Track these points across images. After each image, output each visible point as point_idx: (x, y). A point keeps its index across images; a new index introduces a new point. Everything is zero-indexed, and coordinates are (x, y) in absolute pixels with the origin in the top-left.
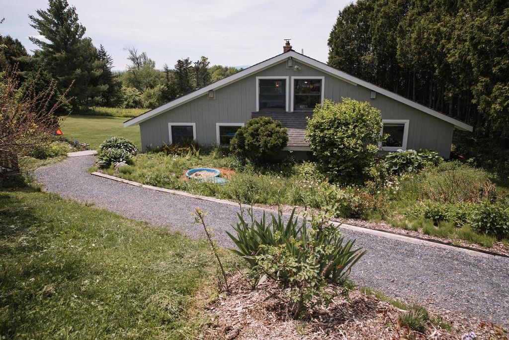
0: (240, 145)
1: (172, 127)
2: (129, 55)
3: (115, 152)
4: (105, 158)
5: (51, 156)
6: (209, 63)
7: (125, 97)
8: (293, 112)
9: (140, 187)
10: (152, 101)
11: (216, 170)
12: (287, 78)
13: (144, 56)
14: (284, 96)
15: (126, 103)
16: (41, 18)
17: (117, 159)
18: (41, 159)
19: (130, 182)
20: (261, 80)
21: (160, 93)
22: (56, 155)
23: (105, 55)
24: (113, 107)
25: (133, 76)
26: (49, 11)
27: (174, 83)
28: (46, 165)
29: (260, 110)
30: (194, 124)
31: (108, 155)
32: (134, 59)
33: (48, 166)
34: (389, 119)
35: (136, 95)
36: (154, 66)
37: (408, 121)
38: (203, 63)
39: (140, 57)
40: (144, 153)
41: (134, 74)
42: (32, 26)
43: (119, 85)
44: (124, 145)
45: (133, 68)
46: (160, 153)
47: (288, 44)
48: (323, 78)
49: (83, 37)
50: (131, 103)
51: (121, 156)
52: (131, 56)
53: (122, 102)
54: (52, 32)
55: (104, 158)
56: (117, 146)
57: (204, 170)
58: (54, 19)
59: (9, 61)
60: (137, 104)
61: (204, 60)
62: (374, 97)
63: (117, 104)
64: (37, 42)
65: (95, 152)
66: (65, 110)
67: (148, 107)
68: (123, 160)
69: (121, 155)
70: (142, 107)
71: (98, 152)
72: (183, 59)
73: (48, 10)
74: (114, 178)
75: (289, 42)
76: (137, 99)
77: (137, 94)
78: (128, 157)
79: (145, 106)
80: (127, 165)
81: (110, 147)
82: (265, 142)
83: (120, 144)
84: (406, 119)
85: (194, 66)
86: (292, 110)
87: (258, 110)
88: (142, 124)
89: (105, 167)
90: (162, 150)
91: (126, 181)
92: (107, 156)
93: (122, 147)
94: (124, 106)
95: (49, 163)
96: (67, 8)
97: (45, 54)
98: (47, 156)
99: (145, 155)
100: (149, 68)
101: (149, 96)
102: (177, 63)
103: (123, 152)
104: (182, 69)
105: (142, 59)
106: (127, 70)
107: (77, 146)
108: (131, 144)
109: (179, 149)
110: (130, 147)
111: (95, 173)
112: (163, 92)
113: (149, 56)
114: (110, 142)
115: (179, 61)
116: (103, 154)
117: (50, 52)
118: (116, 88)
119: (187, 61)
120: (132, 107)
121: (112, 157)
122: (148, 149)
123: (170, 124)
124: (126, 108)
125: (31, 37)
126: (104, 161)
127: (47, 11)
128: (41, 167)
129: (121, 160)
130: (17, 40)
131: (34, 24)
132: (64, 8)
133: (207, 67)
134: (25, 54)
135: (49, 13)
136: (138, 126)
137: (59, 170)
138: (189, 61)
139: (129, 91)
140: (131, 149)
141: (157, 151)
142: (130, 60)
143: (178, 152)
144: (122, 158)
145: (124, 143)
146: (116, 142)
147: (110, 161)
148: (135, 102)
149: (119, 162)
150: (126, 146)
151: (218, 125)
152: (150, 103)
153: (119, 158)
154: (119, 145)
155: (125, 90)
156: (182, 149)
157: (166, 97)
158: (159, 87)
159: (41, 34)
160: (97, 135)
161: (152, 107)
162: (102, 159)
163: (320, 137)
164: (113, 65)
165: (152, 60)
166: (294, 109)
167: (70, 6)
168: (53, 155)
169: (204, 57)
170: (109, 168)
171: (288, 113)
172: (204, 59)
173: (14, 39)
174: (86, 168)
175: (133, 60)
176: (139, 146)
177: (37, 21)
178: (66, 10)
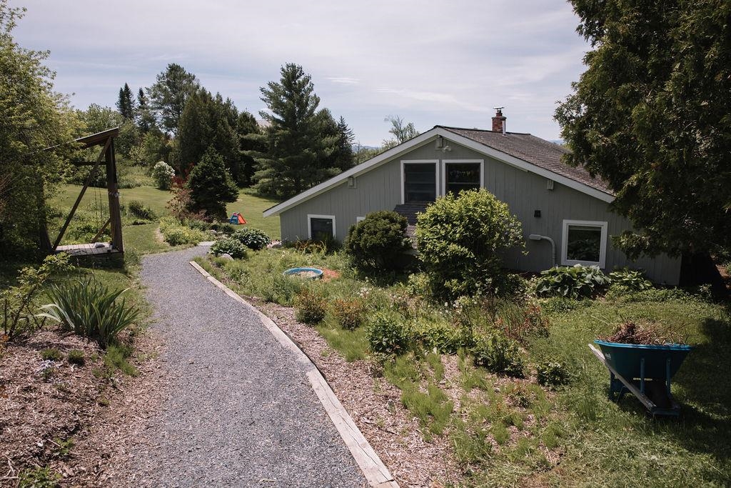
1: (312, 219)
5: (180, 243)
12: (437, 161)
13: (410, 127)
16: (271, 91)
18: (172, 245)
20: (406, 165)
23: (345, 129)
26: (282, 82)
29: (405, 201)
32: (398, 132)
33: (171, 252)
34: (577, 219)
37: (606, 224)
39: (406, 130)
42: (263, 100)
47: (500, 113)
48: (481, 161)
52: (394, 128)
58: (285, 90)
62: (552, 188)
64: (267, 116)
73: (280, 81)
80: (229, 257)
84: (604, 221)
87: (403, 203)
88: (283, 214)
90: (295, 245)
91: (203, 272)
96: (303, 77)
98: (177, 243)
105: (407, 133)
109: (311, 245)
123: (310, 216)
125: (262, 111)
127: (279, 83)
128: (162, 253)
130: (252, 116)
131: (265, 97)
132: (298, 77)
134: (257, 132)
135: (281, 85)
136: (279, 217)
143: (308, 249)
151: (359, 219)
167: (305, 75)
168: (183, 243)
173: (249, 114)
175: (396, 133)
177: (268, 93)
178: (301, 79)
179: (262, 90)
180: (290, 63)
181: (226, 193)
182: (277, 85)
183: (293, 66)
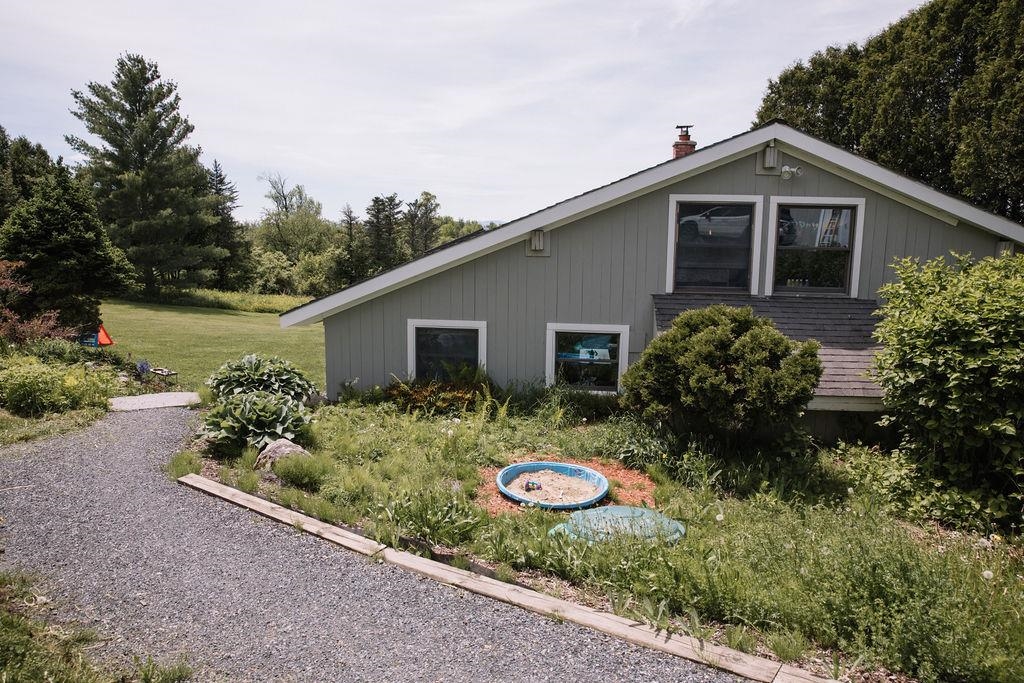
0: (658, 390)
1: (419, 330)
2: (268, 189)
3: (261, 403)
4: (227, 423)
5: (56, 408)
6: (437, 205)
7: (260, 269)
8: (772, 297)
9: (376, 559)
10: (314, 280)
11: (588, 470)
12: (758, 200)
13: (299, 191)
14: (749, 251)
15: (260, 282)
16: (95, 99)
17: (265, 425)
18: (27, 416)
19: (331, 532)
20: (681, 206)
21: (333, 265)
22: (75, 404)
23: (221, 182)
24: (233, 289)
25: (274, 230)
26: (115, 86)
27: (363, 246)
28: (34, 438)
30: (481, 326)
31: (237, 413)
32: (278, 198)
33: (40, 442)
35: (283, 268)
36: (318, 212)
38: (426, 206)
39: (292, 195)
40: (335, 403)
41: (278, 226)
42: (76, 114)
43: (248, 245)
44: (282, 381)
45: (275, 215)
46: (385, 405)
47: (686, 136)
48: (860, 202)
49: (184, 142)
50: (271, 284)
51: (278, 417)
52: (273, 191)
53: (253, 282)
54: (115, 126)
55: (224, 424)
56: (261, 382)
57: (544, 468)
58: (123, 102)
59: (20, 188)
60: (284, 286)
61: (428, 200)
63: (243, 283)
64: (83, 147)
65: (194, 398)
66: (118, 282)
67: (307, 293)
68: (285, 430)
69: (278, 413)
70: (294, 292)
71: (200, 396)
72: (384, 195)
73: (113, 83)
74: (264, 506)
75: (687, 132)
76: (284, 274)
77: (285, 265)
78: (300, 419)
79: (300, 290)
80: (300, 448)
81: (241, 385)
82: (767, 384)
83: (270, 376)
85: (406, 211)
86: (768, 291)
87: (669, 288)
88: (330, 321)
89: (225, 451)
90: (387, 396)
91: (313, 525)
92: (232, 416)
93: (276, 387)
94: (257, 290)
95: (43, 433)
96: (158, 82)
97: (98, 173)
98: (44, 408)
99: (338, 409)
100: (307, 214)
101: (310, 271)
102: (372, 203)
103: (285, 403)
104: (381, 216)
105: (294, 199)
106: (264, 218)
107: (143, 379)
108: (300, 376)
109: (442, 395)
110: (299, 385)
111: (191, 479)
112: (339, 261)
113: (309, 193)
114: (240, 369)
115: (377, 200)
116: (221, 408)
117: (107, 169)
118: (240, 251)
119: (391, 199)
120: (273, 292)
121: (249, 421)
122: (344, 394)
123: (413, 324)
124: (261, 293)
125: (70, 137)
126: (224, 433)
127: (111, 87)
128: (15, 448)
129: (279, 430)
130: (39, 146)
131: (79, 112)
132: (148, 81)
133: (433, 213)
135: (114, 90)
137: (69, 461)
138: (397, 201)
139: (268, 260)
140: (300, 390)
141: (374, 400)
142: (271, 199)
143: (439, 404)
144: (283, 423)
145: (279, 374)
146: (257, 369)
147: (244, 431)
148: (280, 281)
149: (274, 436)
150: (288, 382)
151: (553, 328)
152: (312, 286)
153: (272, 424)
154: (265, 378)
155: (260, 255)
156: (449, 395)
157: (348, 273)
158: (332, 252)
159: (92, 130)
160: (197, 349)
161: (316, 293)
162: (217, 426)
163: (964, 372)
164: (237, 203)
165: (315, 201)
166: (775, 289)
167: (164, 79)
168: (65, 406)
169: (426, 194)
170: (240, 455)
171: (755, 297)
172: (428, 197)
173: (33, 143)
174: (163, 453)
175: (276, 199)
176: (319, 382)
177: (87, 104)
178: (153, 85)
179: (76, 95)
180: (134, 53)
181: (107, 274)
182: (106, 89)
183: (139, 61)
